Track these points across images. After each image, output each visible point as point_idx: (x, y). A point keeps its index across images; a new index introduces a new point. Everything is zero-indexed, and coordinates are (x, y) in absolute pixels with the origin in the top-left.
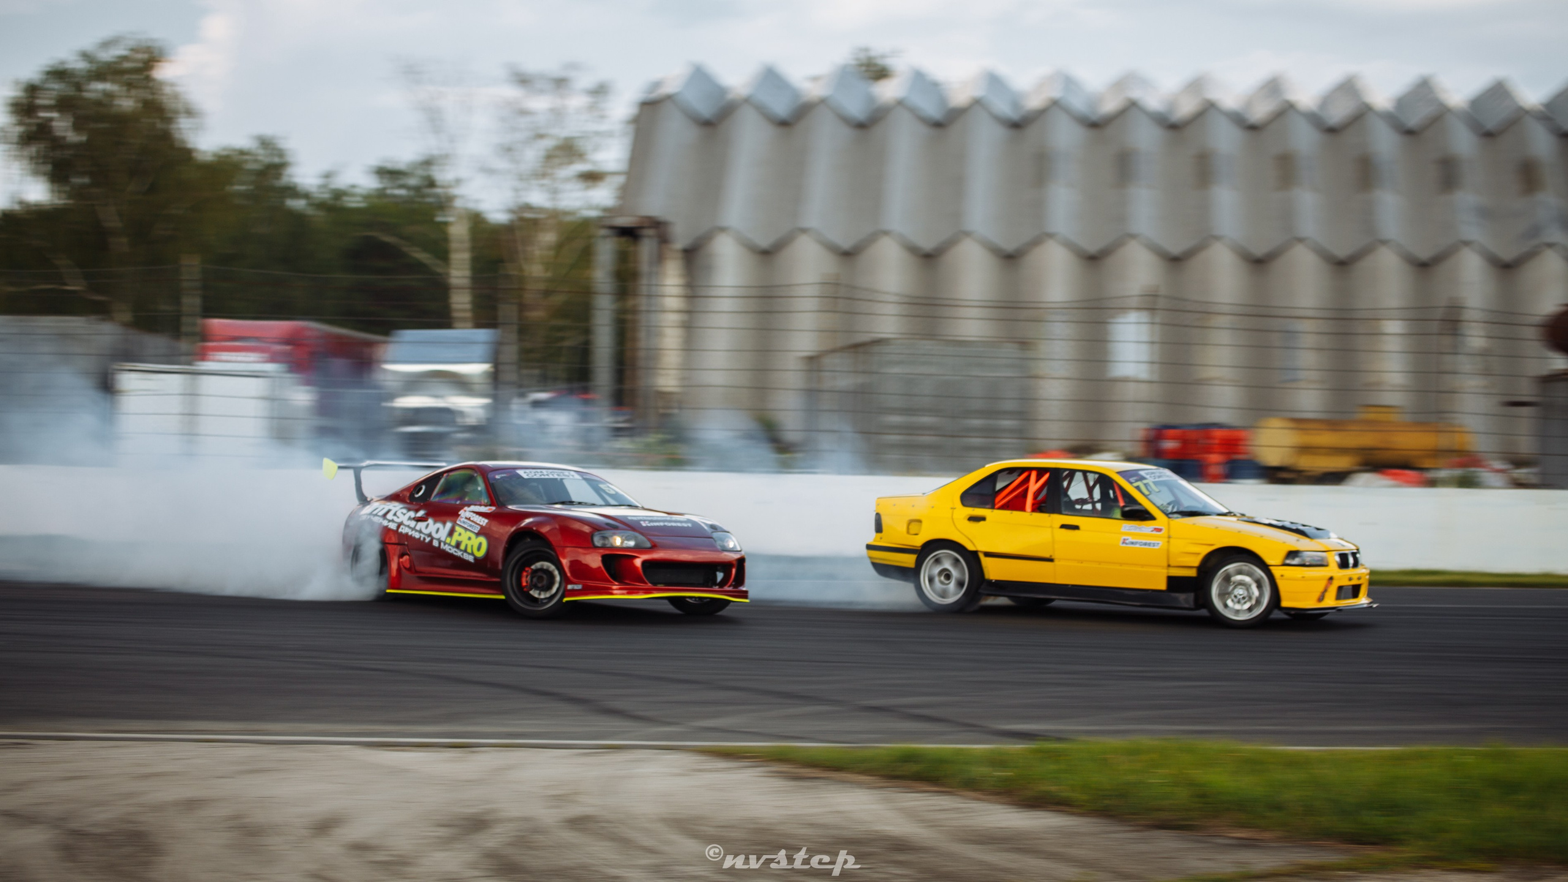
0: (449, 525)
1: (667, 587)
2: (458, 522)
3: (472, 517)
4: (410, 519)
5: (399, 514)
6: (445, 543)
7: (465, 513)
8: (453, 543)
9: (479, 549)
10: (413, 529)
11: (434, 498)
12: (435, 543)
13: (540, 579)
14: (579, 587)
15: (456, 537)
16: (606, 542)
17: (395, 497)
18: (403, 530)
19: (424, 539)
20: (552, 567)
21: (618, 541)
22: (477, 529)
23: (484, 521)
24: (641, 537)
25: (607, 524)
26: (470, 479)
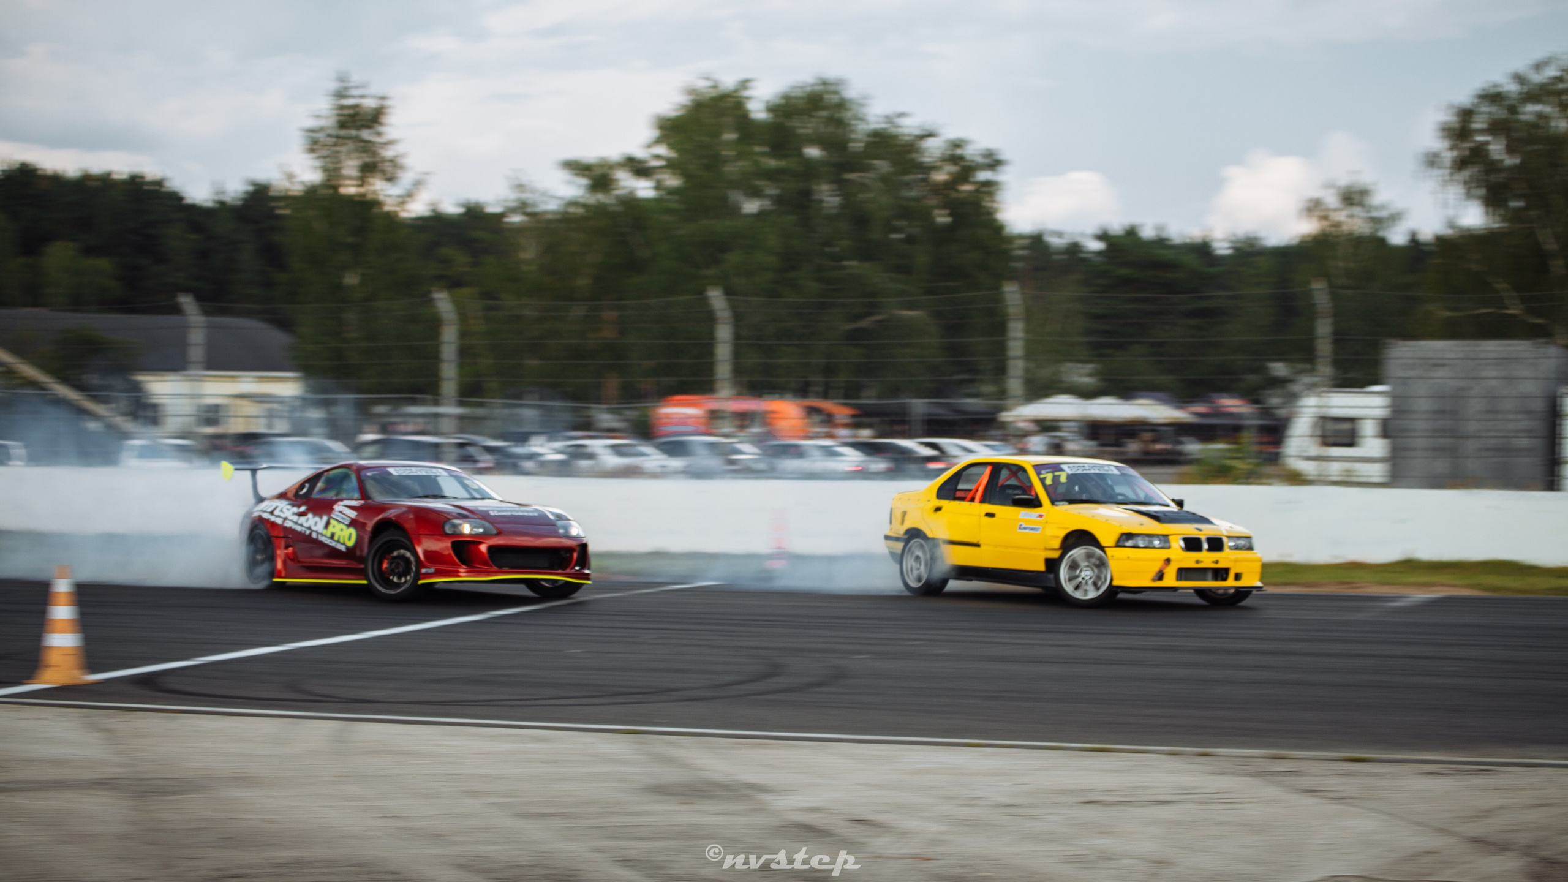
0: (325, 518)
1: (511, 570)
2: (333, 516)
3: (344, 510)
4: (295, 514)
5: (284, 510)
6: (322, 535)
7: (338, 507)
8: (329, 535)
9: (349, 539)
10: (296, 523)
11: (315, 495)
12: (314, 535)
13: (398, 565)
14: (432, 570)
15: (331, 529)
16: (456, 530)
17: (282, 496)
18: (288, 524)
19: (305, 532)
20: (408, 554)
21: (467, 529)
22: (347, 522)
23: (353, 514)
24: (487, 524)
25: (459, 514)
26: (345, 477)
